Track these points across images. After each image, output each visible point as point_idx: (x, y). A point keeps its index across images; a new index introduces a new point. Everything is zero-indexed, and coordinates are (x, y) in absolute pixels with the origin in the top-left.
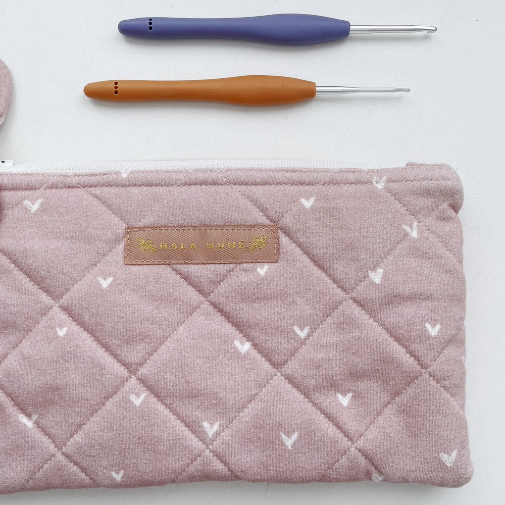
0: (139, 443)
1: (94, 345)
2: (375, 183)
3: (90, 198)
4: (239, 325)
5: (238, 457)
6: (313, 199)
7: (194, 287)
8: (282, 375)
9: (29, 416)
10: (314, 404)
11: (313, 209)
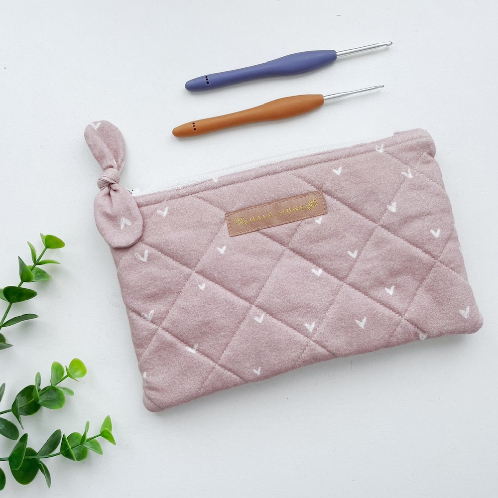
0: (267, 346)
1: (224, 291)
2: (377, 150)
3: (198, 200)
4: (311, 259)
5: (332, 341)
6: (340, 169)
7: (277, 241)
8: (347, 284)
9: (192, 346)
10: (372, 298)
11: (342, 174)
